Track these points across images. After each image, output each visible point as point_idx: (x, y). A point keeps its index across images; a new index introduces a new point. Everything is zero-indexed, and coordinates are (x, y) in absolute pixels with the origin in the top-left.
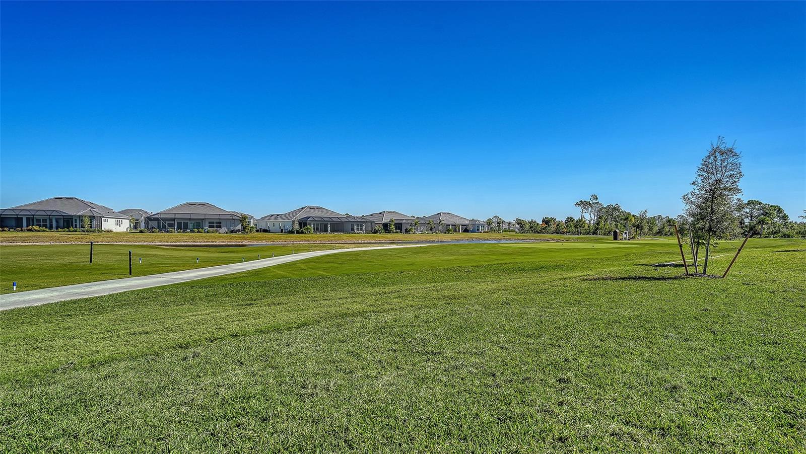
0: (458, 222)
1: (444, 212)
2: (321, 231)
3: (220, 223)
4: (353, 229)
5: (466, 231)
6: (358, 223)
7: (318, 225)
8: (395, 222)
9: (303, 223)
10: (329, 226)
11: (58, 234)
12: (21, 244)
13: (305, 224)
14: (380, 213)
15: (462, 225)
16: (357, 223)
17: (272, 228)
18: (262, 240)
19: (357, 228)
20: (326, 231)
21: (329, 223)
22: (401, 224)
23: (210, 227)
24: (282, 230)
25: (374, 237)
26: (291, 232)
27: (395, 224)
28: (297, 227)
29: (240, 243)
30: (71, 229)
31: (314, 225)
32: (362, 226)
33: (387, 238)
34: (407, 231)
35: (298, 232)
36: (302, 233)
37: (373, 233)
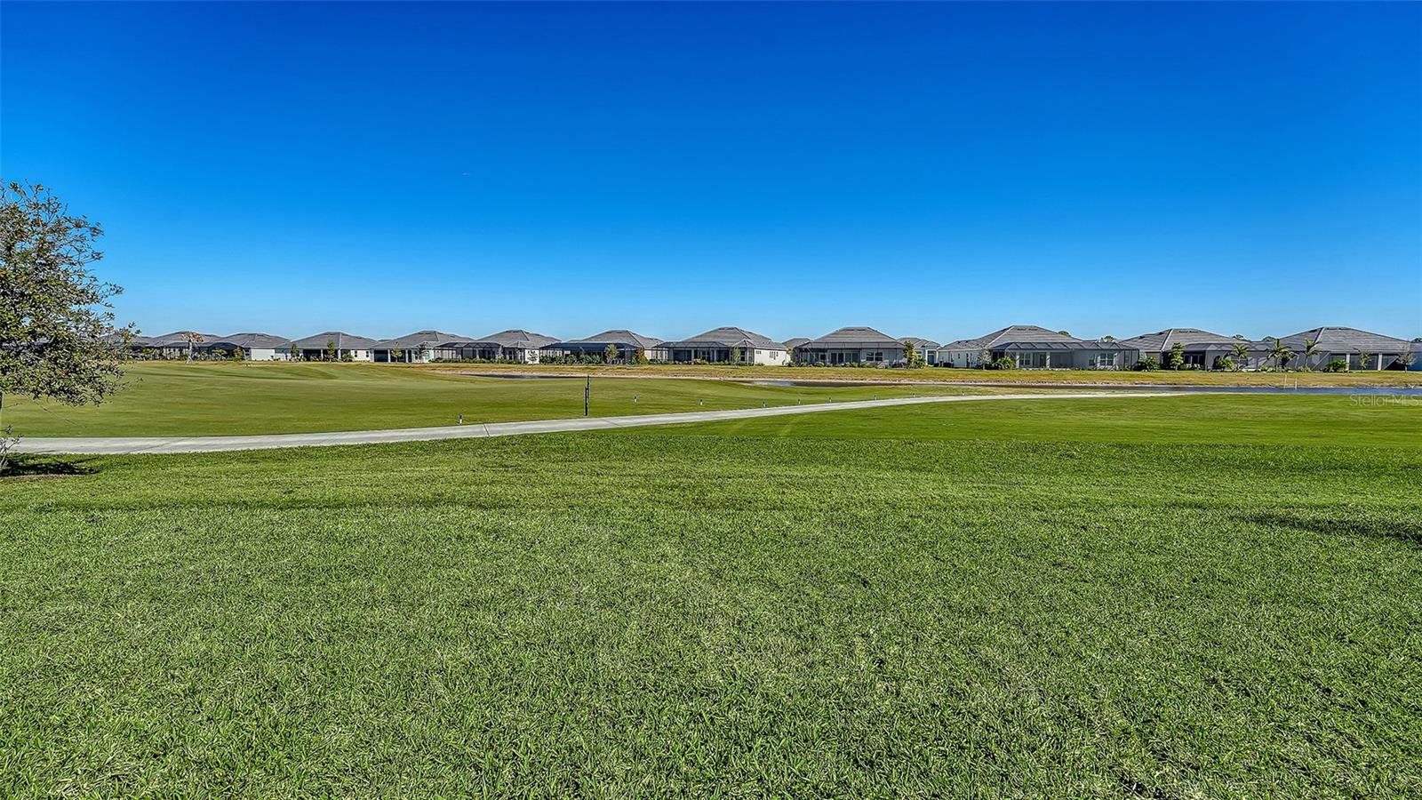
0: (1372, 346)
1: (1328, 326)
2: (1034, 365)
3: (881, 354)
4: (1093, 364)
5: (1395, 366)
6: (1105, 352)
7: (1028, 356)
8: (1185, 349)
9: (997, 354)
10: (1048, 357)
11: (712, 368)
12: (681, 377)
13: (1002, 355)
14: (1161, 333)
15: (1384, 355)
16: (1103, 352)
17: (956, 362)
18: (928, 378)
19: (1101, 362)
20: (1043, 364)
21: (1048, 352)
22: (1204, 352)
23: (868, 359)
24: (968, 363)
25: (1132, 376)
26: (979, 367)
27: (1185, 352)
28: (988, 359)
29: (897, 382)
30: (726, 362)
31: (1021, 355)
32: (1111, 356)
33: (1161, 378)
34: (1217, 367)
35: (988, 367)
36: (996, 368)
37: (1135, 370)
